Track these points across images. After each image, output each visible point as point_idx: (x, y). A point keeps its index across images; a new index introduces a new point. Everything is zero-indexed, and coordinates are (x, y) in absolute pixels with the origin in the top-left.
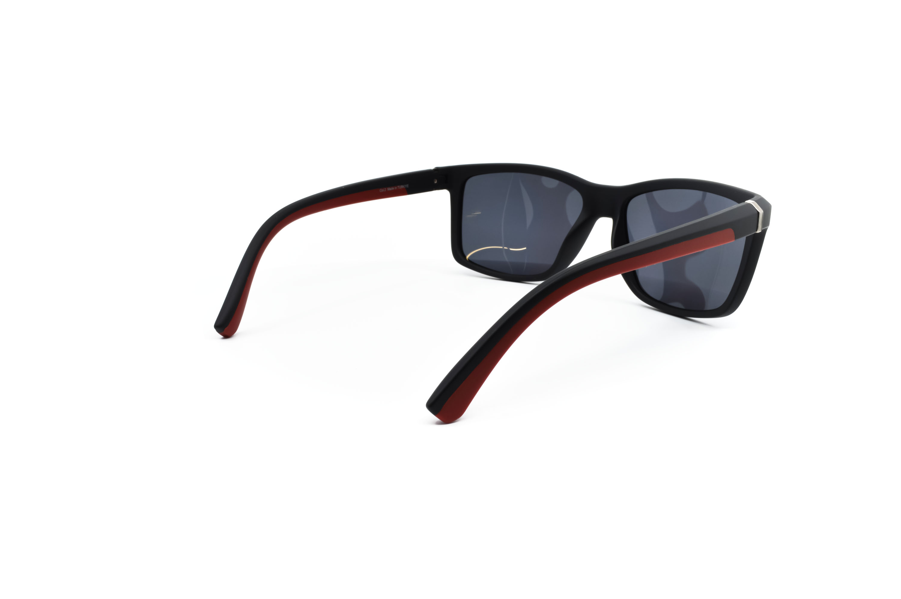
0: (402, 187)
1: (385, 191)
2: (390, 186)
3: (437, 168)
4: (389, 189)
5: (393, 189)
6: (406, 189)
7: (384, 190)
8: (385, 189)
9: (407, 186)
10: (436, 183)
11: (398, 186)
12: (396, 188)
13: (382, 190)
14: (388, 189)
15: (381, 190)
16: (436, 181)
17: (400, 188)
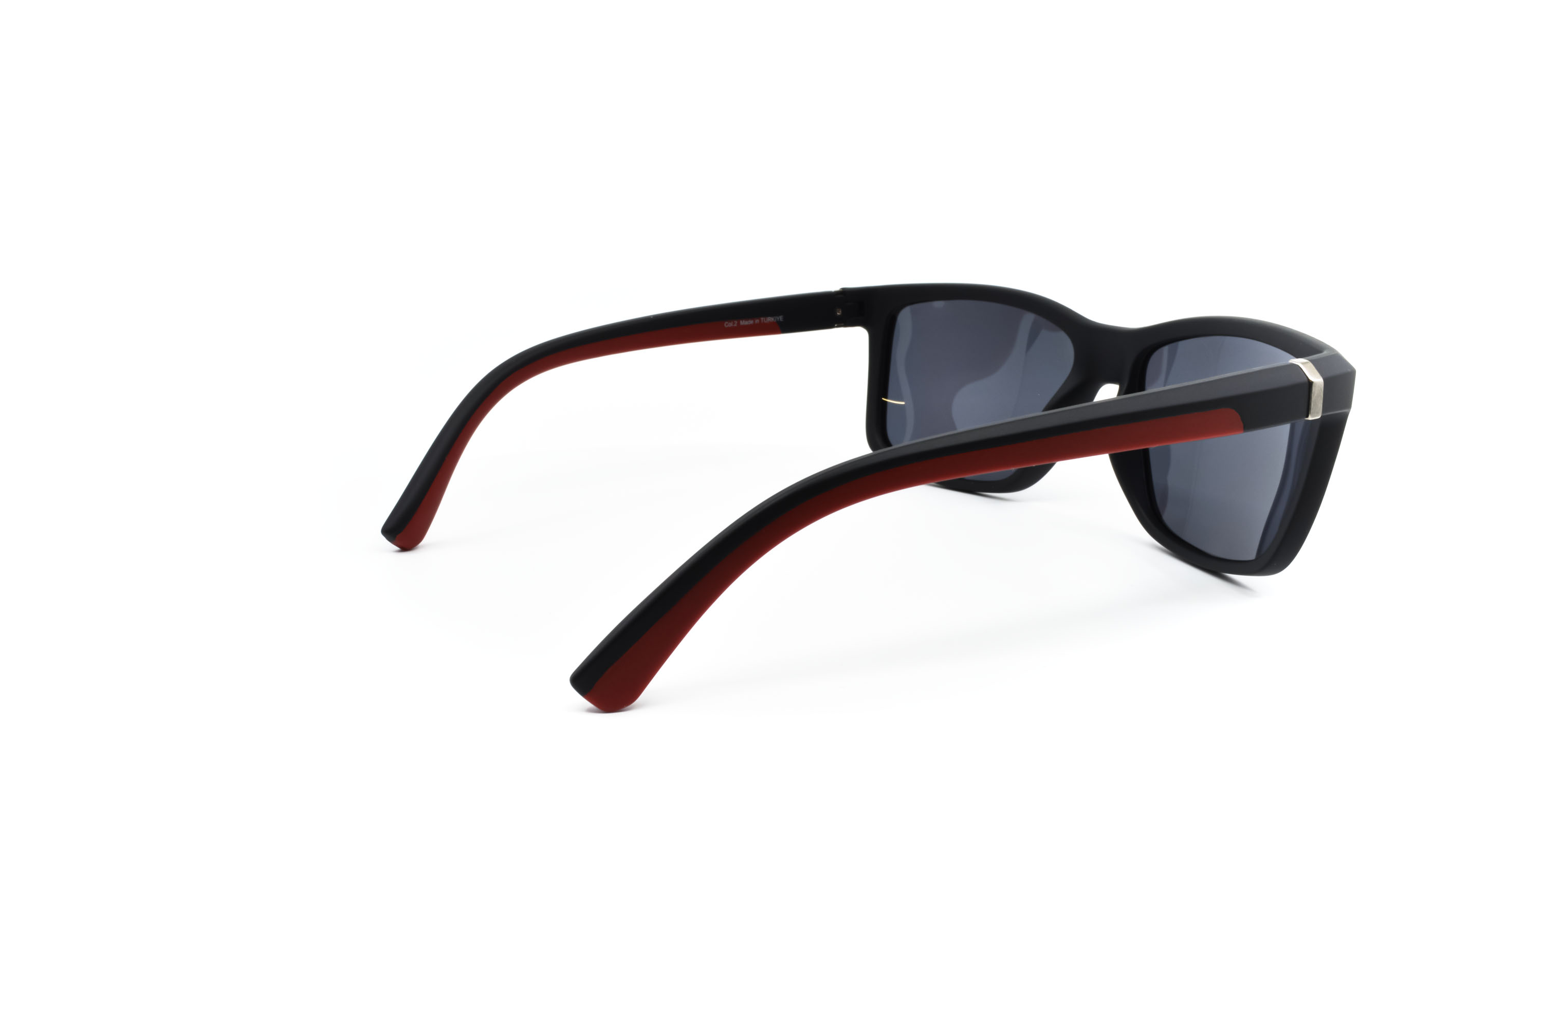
0: (770, 319)
1: (735, 325)
2: (747, 318)
3: (843, 289)
4: (744, 323)
5: (751, 322)
6: (779, 323)
7: (734, 323)
8: (736, 322)
9: (781, 318)
10: (839, 315)
11: (762, 319)
12: (757, 321)
13: (729, 325)
14: (741, 321)
15: (727, 324)
16: (840, 312)
17: (765, 322)
